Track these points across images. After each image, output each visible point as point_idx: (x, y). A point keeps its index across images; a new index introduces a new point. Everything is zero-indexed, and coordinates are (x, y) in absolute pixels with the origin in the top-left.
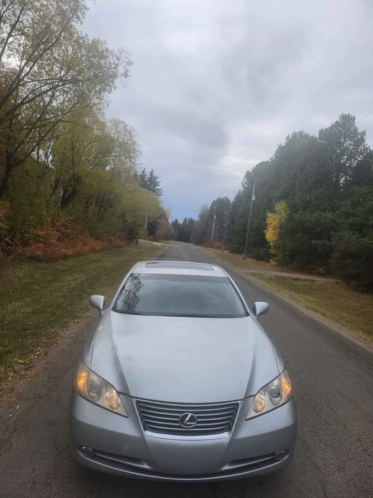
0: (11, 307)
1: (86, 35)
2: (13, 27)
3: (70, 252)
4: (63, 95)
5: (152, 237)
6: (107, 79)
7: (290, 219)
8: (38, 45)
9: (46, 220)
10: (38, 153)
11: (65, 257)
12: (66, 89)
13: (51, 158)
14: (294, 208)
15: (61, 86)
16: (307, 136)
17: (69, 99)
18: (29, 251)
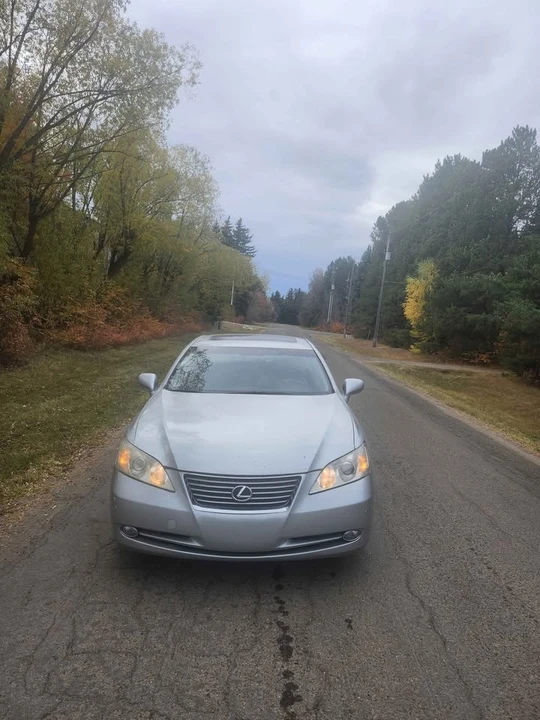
0: (43, 406)
1: (135, 24)
2: (31, 16)
3: (125, 338)
4: (105, 113)
5: (242, 317)
6: (167, 89)
7: (439, 286)
8: (67, 43)
9: (89, 292)
10: (74, 198)
11: (117, 345)
12: (108, 105)
13: (92, 205)
14: (445, 269)
15: (101, 100)
16: (466, 161)
17: (114, 118)
18: (66, 336)
